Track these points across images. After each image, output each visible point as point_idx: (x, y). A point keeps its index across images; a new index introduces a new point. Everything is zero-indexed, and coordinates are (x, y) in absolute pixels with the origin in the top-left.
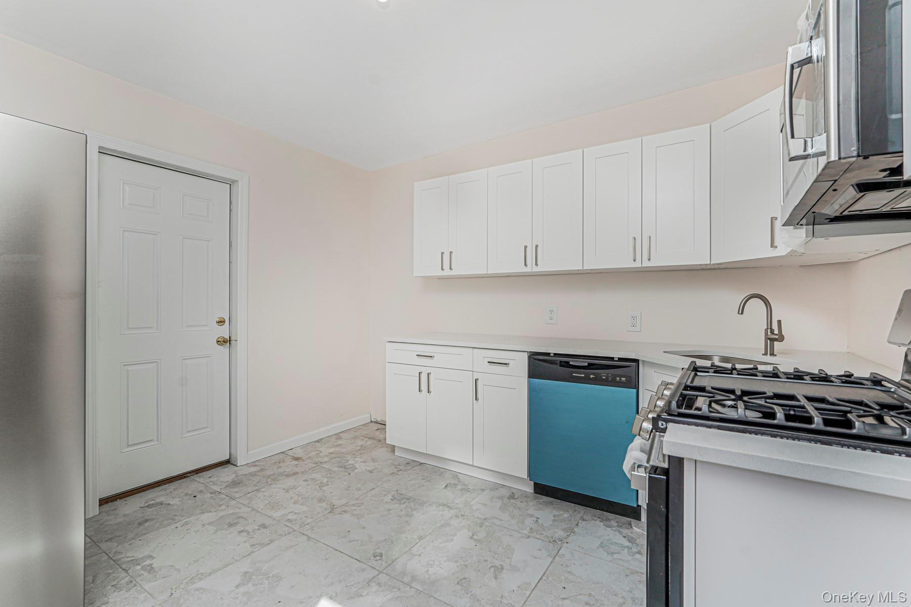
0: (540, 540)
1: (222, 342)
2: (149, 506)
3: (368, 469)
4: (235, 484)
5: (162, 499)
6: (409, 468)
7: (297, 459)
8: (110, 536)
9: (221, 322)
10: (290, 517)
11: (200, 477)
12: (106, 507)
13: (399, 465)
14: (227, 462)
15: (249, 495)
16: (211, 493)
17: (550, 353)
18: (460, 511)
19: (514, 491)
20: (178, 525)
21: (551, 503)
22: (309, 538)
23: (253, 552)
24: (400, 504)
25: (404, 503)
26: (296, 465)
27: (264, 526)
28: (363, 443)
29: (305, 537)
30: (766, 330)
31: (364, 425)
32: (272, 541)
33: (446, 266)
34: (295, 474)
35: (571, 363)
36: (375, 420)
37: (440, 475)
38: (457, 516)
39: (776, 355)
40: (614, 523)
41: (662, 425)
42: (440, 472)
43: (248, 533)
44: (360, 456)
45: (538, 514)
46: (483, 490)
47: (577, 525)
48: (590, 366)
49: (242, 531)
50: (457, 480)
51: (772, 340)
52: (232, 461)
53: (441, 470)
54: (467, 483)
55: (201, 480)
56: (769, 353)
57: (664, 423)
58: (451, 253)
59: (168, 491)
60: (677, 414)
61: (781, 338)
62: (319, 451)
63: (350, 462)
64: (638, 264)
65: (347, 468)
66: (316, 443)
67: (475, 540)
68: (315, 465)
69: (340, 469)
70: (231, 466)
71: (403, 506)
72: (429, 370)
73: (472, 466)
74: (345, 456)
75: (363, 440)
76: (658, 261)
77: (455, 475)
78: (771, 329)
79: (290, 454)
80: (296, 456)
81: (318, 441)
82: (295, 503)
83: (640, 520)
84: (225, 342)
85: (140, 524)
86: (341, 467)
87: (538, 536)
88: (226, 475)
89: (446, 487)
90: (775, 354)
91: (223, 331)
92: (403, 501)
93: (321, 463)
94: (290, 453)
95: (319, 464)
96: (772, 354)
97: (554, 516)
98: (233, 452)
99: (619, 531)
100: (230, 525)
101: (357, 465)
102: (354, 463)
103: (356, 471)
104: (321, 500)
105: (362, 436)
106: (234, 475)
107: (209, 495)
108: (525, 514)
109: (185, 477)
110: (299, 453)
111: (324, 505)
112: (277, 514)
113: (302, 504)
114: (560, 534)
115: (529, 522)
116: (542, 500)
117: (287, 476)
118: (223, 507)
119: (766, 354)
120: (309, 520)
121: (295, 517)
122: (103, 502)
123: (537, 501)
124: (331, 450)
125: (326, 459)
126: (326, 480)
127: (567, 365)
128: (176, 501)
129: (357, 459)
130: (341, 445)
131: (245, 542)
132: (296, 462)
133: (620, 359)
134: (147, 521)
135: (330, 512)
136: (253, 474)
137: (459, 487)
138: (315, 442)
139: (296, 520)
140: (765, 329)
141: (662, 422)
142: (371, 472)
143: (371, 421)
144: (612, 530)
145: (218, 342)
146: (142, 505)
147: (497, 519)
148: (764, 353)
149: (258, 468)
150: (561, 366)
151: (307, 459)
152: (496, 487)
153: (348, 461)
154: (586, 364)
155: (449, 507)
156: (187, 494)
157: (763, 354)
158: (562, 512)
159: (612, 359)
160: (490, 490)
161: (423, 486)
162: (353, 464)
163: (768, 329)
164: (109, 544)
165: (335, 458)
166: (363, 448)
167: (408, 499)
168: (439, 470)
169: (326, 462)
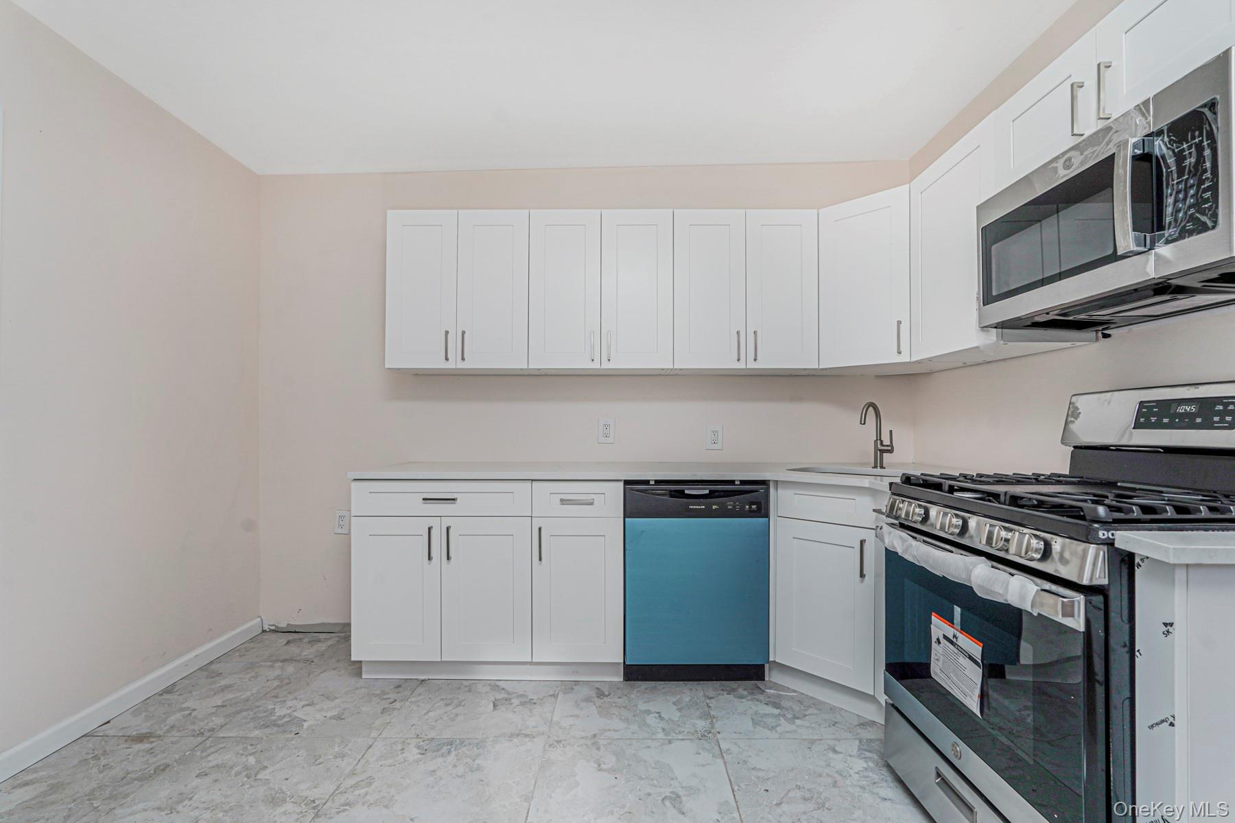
0: (687, 741)
3: (329, 714)
6: (407, 693)
7: (138, 738)
13: (384, 693)
17: (649, 481)
18: (549, 737)
19: (597, 685)
21: (655, 688)
24: (443, 755)
25: (449, 752)
26: (150, 751)
28: (278, 672)
30: (876, 442)
31: (252, 640)
33: (454, 353)
35: (686, 492)
36: (273, 628)
37: (470, 691)
38: (551, 746)
39: (885, 468)
40: (741, 691)
41: (1104, 535)
42: (466, 686)
44: (291, 697)
45: (651, 706)
46: (554, 696)
47: (709, 707)
48: (712, 494)
50: (503, 691)
51: (882, 451)
53: (466, 683)
54: (522, 693)
56: (879, 466)
57: (1106, 533)
58: (463, 332)
60: (1111, 520)
61: (891, 451)
62: (188, 708)
64: (741, 365)
65: (283, 725)
66: (166, 696)
68: (200, 739)
69: (268, 731)
71: (451, 758)
72: (446, 522)
73: (531, 663)
74: (258, 704)
75: (271, 666)
76: (767, 362)
77: (495, 686)
78: (881, 439)
79: (111, 733)
80: (130, 733)
81: (167, 692)
83: (764, 680)
86: (265, 726)
87: (680, 737)
89: (494, 706)
90: (884, 466)
92: (444, 750)
93: (213, 730)
94: (109, 731)
95: (207, 734)
96: (882, 467)
97: (674, 703)
99: (755, 698)
101: (299, 714)
102: (288, 712)
105: (264, 661)
108: (638, 712)
110: (134, 725)
114: (701, 724)
115: (651, 720)
116: (643, 688)
117: (143, 779)
119: (875, 467)
123: (636, 691)
124: (218, 701)
126: (251, 760)
127: (681, 494)
129: (289, 703)
130: (229, 686)
132: (146, 746)
133: (743, 482)
137: (515, 701)
138: (160, 695)
140: (875, 440)
141: (1103, 532)
142: (339, 718)
143: (264, 631)
144: (749, 700)
147: (609, 730)
150: (672, 496)
151: (168, 731)
152: (570, 687)
153: (272, 712)
154: (707, 492)
155: (526, 736)
157: (873, 468)
158: (679, 697)
159: (732, 482)
160: (565, 693)
161: (457, 715)
162: (289, 715)
165: (239, 712)
166: (287, 681)
167: (450, 744)
168: (462, 684)
169: (222, 727)
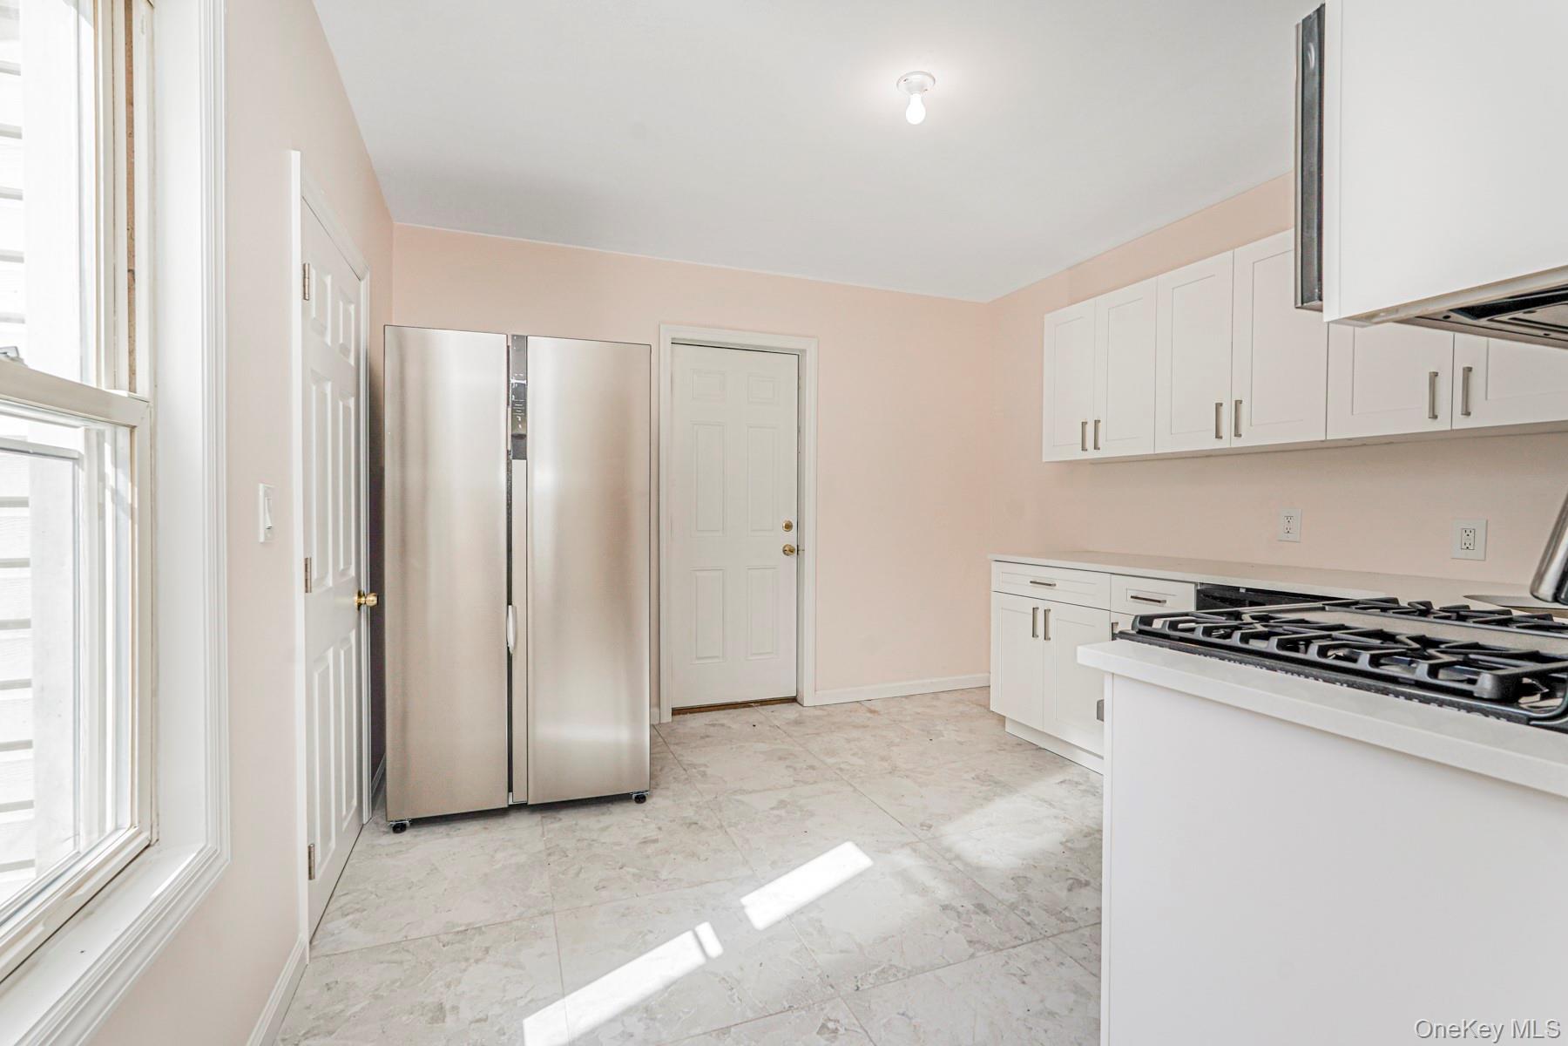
1: (788, 551)
2: (714, 725)
3: (959, 739)
4: (798, 722)
5: (725, 722)
6: (1020, 750)
7: (872, 712)
8: (677, 741)
9: (788, 527)
10: (842, 766)
11: (763, 709)
12: (678, 718)
13: (1005, 744)
14: (794, 700)
15: (807, 737)
16: (770, 726)
20: (734, 746)
22: (855, 790)
23: (794, 786)
24: (982, 785)
25: (989, 785)
26: (869, 719)
27: (813, 768)
28: (966, 709)
29: (852, 789)
31: (978, 688)
32: (815, 782)
33: (1090, 444)
34: (864, 727)
37: (1062, 767)
38: (1056, 817)
42: (1061, 762)
43: (795, 769)
44: (954, 723)
49: (790, 767)
50: (1086, 778)
52: (799, 700)
53: (1066, 762)
55: (764, 712)
58: (1097, 422)
59: (731, 716)
62: (903, 707)
63: (938, 728)
64: (1442, 425)
65: (931, 734)
66: (903, 699)
67: (1066, 846)
68: (892, 723)
69: (922, 733)
70: (795, 704)
71: (984, 788)
72: (1047, 605)
74: (935, 720)
75: (968, 705)
77: (1085, 772)
80: (873, 708)
81: (906, 697)
82: (854, 755)
84: (792, 551)
85: (702, 738)
86: (923, 730)
88: (790, 712)
89: (1061, 782)
91: (790, 538)
92: (986, 783)
93: (901, 721)
94: (867, 704)
95: (897, 722)
98: (800, 690)
100: (780, 759)
101: (945, 733)
102: (943, 729)
103: (942, 738)
104: (883, 759)
105: (969, 701)
106: (797, 715)
107: (768, 728)
109: (750, 706)
110: (878, 706)
111: (885, 764)
112: (830, 761)
113: (861, 758)
117: (855, 727)
118: (779, 741)
120: (862, 775)
121: (848, 767)
122: (676, 712)
124: (919, 710)
125: (908, 718)
126: (898, 740)
128: (735, 726)
129: (949, 726)
130: (935, 706)
131: (789, 776)
132: (869, 715)
134: (708, 736)
135: (890, 773)
136: (818, 718)
137: (1082, 787)
138: (902, 697)
139: (848, 770)
145: (784, 551)
146: (707, 723)
149: (825, 713)
151: (886, 714)
153: (936, 726)
155: (1051, 805)
156: (747, 722)
161: (1027, 774)
162: (940, 731)
164: (676, 747)
166: (964, 715)
167: (996, 783)
168: (1063, 762)
169: (907, 722)
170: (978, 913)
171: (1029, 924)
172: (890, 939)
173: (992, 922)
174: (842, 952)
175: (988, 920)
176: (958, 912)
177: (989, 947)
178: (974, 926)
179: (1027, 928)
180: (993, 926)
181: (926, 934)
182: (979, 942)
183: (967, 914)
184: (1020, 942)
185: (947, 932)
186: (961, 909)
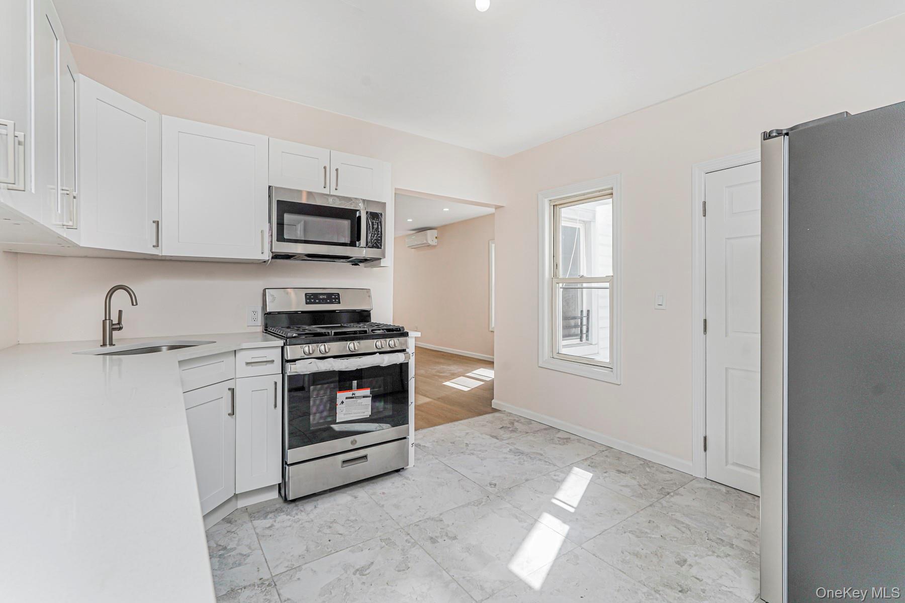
51: (111, 330)
56: (108, 343)
61: (120, 327)
78: (109, 319)
90: (114, 343)
96: (111, 344)
119: (104, 345)
140: (103, 321)
148: (102, 344)
163: (106, 319)
170: (436, 537)
171: (409, 534)
172: (481, 517)
173: (428, 532)
174: (501, 509)
175: (431, 533)
176: (447, 536)
177: (432, 519)
178: (439, 529)
179: (410, 532)
180: (428, 530)
181: (464, 521)
182: (437, 521)
183: (442, 536)
184: (416, 524)
185: (453, 524)
186: (446, 538)
